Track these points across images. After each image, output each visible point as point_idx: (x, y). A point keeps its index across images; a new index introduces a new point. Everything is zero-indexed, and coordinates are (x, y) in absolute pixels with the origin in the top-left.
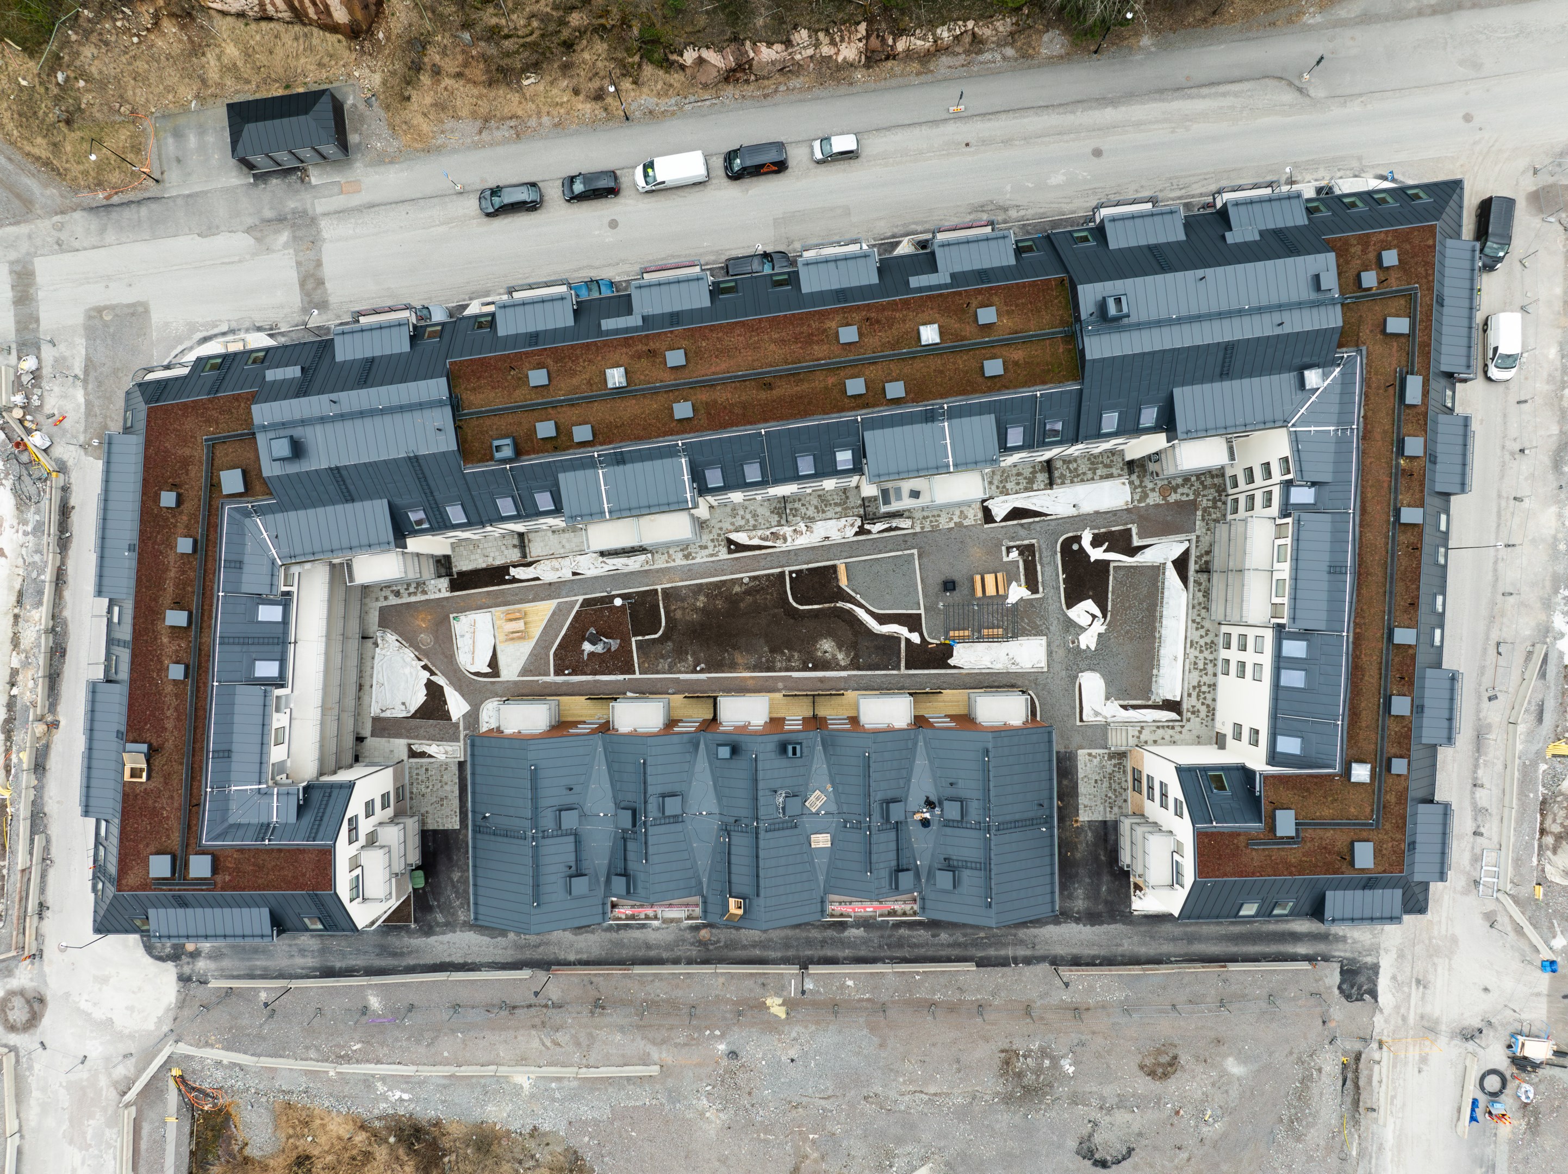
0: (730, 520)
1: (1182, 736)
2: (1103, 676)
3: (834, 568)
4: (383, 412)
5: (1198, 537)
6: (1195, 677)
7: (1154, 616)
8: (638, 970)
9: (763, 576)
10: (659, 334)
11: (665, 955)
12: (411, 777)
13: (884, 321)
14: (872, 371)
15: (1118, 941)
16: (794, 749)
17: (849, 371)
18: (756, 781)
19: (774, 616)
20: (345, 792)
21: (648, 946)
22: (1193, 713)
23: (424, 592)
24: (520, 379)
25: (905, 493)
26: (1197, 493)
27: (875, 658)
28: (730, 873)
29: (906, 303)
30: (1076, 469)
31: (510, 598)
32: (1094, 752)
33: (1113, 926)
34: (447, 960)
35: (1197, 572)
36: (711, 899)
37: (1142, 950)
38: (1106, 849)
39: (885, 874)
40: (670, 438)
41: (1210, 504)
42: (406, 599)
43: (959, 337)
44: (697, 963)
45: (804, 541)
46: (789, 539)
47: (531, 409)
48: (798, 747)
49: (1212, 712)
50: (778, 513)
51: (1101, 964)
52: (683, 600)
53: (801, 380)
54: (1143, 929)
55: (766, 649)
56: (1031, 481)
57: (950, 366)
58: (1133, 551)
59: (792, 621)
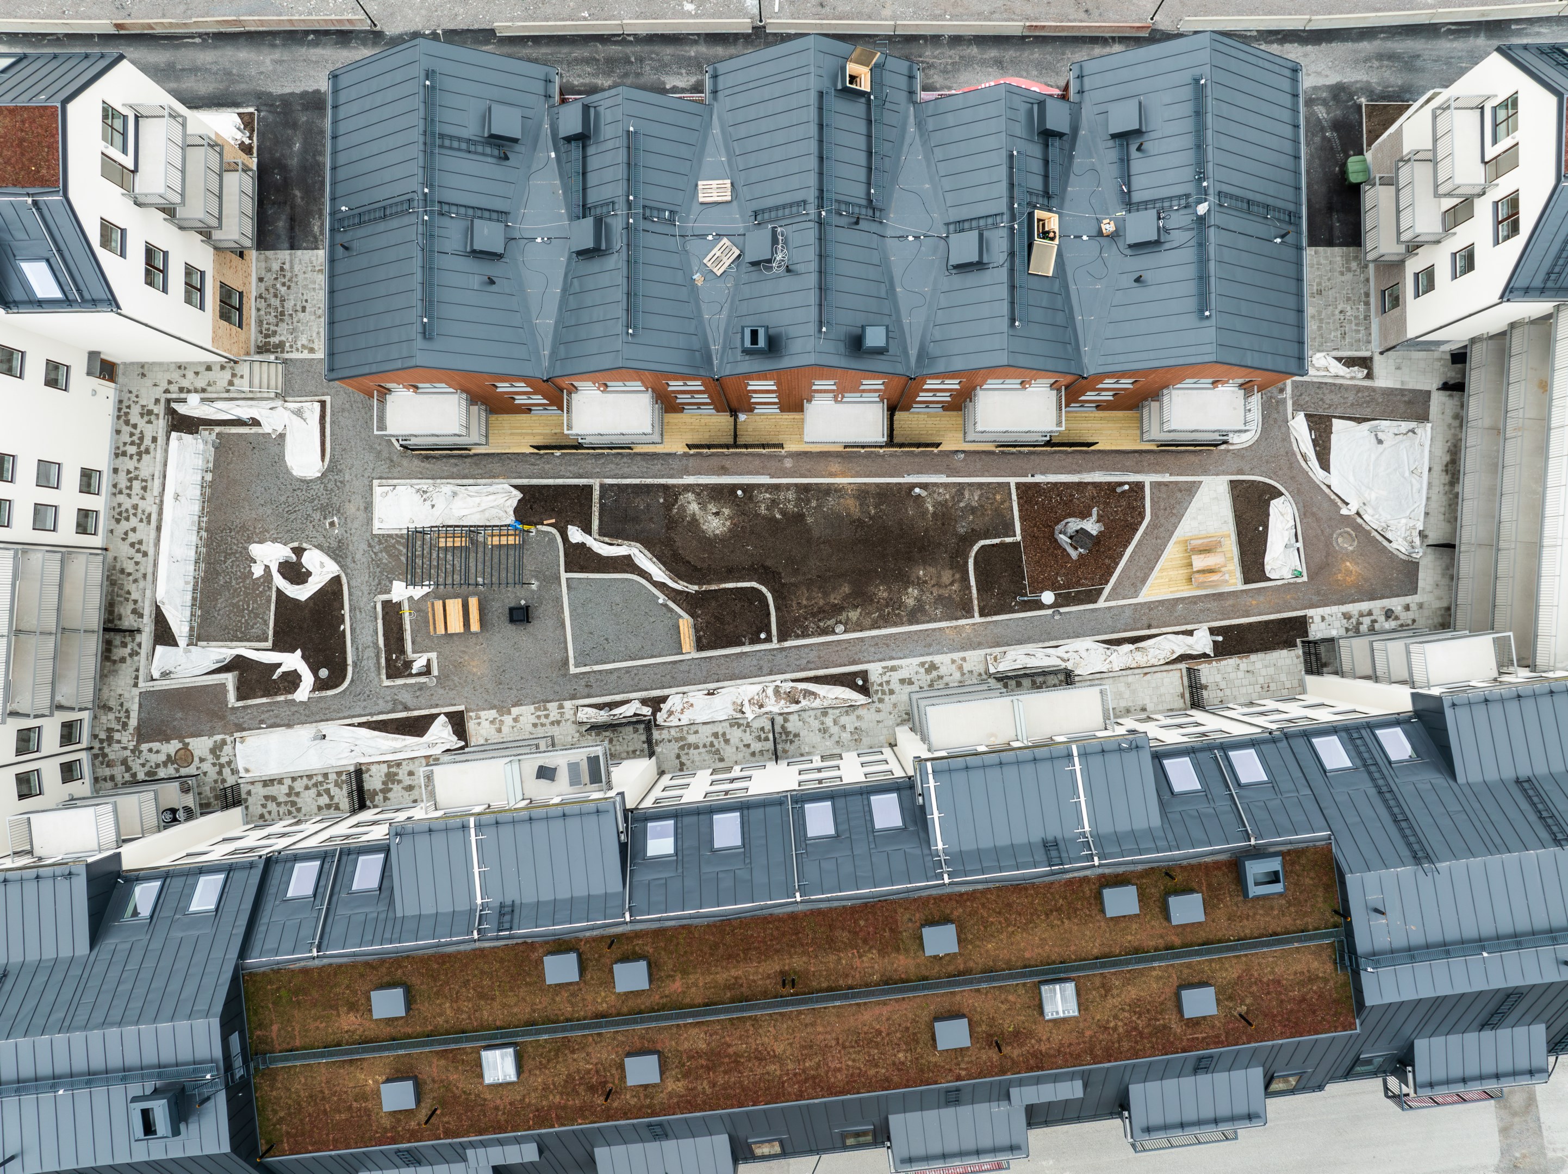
0: (863, 725)
1: (168, 376)
2: (288, 472)
3: (700, 647)
4: (1480, 944)
5: (136, 685)
6: (148, 467)
7: (208, 563)
8: (1014, 27)
9: (813, 635)
10: (980, 1075)
11: (974, 50)
12: (1368, 328)
13: (581, 1090)
14: (601, 1001)
15: (280, 68)
16: (754, 340)
17: (645, 1002)
18: (822, 289)
19: (796, 572)
20: (1520, 282)
21: (999, 63)
22: (150, 412)
23: (1347, 616)
24: (1230, 998)
25: (563, 775)
26: (136, 751)
27: (640, 503)
28: (869, 136)
29: (542, 1119)
30: (319, 795)
31: (1213, 605)
32: (306, 355)
33: (287, 90)
34: (1309, 48)
35: (139, 631)
36: (902, 97)
37: (244, 54)
38: (293, 207)
39: (607, 131)
40: (963, 889)
41: (117, 736)
42: (1377, 606)
43: (452, 1057)
44: (924, 37)
45: (747, 690)
46: (770, 691)
47: (1209, 944)
48: (748, 343)
49: (122, 413)
50: (788, 733)
51: (307, 33)
52: (940, 599)
53: (728, 987)
54: (243, 87)
55: (809, 520)
56: (391, 778)
57: (466, 1006)
58: (237, 664)
59: (768, 563)
